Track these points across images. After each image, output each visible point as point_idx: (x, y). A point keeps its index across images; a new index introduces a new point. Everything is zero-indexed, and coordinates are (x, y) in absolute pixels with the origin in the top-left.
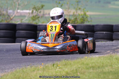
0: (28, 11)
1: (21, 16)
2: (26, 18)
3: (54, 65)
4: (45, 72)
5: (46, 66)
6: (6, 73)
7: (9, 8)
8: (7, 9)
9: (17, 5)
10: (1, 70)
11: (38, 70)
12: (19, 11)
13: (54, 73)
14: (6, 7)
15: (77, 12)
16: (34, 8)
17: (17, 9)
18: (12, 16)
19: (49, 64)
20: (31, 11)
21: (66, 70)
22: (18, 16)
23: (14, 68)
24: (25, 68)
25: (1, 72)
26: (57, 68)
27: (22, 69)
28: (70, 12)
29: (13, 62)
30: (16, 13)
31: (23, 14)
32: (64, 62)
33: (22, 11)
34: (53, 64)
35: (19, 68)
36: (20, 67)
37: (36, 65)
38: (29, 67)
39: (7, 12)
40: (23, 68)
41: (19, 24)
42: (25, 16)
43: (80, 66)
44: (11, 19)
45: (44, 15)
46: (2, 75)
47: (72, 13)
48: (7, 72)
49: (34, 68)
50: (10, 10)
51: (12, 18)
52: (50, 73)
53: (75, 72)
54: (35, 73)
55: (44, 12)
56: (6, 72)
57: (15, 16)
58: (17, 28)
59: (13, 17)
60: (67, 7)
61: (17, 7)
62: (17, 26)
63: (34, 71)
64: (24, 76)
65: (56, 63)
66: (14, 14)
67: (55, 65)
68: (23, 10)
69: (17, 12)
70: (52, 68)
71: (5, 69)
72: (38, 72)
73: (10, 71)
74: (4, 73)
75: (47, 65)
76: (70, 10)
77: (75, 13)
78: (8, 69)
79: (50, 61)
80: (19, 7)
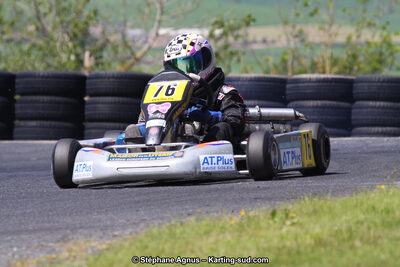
3: (274, 214)
4: (245, 238)
5: (249, 218)
6: (115, 240)
7: (129, 24)
8: (125, 24)
9: (159, 12)
10: (101, 230)
11: (223, 230)
12: (162, 31)
13: (276, 241)
14: (122, 19)
15: (358, 37)
17: (156, 24)
18: (140, 48)
19: (260, 212)
21: (317, 230)
23: (142, 225)
24: (178, 225)
25: (101, 238)
26: (284, 223)
27: (170, 228)
28: (336, 34)
29: (139, 202)
30: (154, 39)
32: (307, 204)
35: (160, 225)
36: (162, 219)
37: (217, 212)
38: (192, 219)
39: (124, 36)
40: (173, 222)
43: (362, 217)
44: (138, 60)
46: (104, 246)
47: (341, 39)
48: (121, 236)
49: (209, 225)
50: (133, 27)
51: (138, 55)
52: (263, 240)
53: (346, 235)
54: (212, 240)
55: (247, 34)
56: (115, 236)
57: (150, 48)
59: (145, 53)
60: (326, 17)
63: (207, 233)
65: (281, 206)
66: (146, 42)
67: (278, 214)
69: (157, 35)
70: (268, 224)
71: (113, 227)
72: (221, 237)
73: (131, 234)
74: (108, 242)
75: (251, 214)
76: (334, 28)
77: (354, 39)
78: (124, 227)
80: (164, 18)
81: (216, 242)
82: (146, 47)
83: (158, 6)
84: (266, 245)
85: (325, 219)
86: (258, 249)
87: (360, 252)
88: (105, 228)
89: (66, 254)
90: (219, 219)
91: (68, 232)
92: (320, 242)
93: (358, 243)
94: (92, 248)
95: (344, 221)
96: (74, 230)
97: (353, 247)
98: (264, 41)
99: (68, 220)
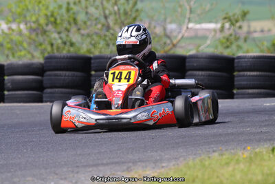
0: (212, 26)
1: (196, 37)
2: (208, 42)
3: (273, 150)
4: (253, 167)
5: (256, 153)
6: (163, 170)
7: (168, 20)
8: (165, 20)
9: (188, 12)
10: (154, 163)
11: (238, 162)
12: (191, 25)
14: (163, 17)
16: (225, 18)
17: (186, 21)
18: (176, 37)
19: (264, 149)
20: (219, 26)
22: (191, 38)
23: (182, 159)
24: (207, 158)
25: (154, 168)
27: (201, 161)
29: (179, 143)
30: (186, 31)
31: (200, 34)
33: (198, 26)
34: (271, 148)
35: (194, 159)
36: (195, 155)
37: (234, 149)
38: (216, 154)
39: (165, 29)
40: (203, 156)
41: (192, 57)
42: (205, 38)
44: (174, 46)
45: (249, 33)
48: (167, 167)
49: (228, 158)
50: (171, 23)
51: (175, 42)
52: (266, 168)
54: (230, 169)
55: (249, 26)
56: (163, 167)
57: (182, 37)
58: (187, 64)
59: (179, 41)
61: (188, 15)
62: (187, 60)
63: (227, 164)
64: (206, 177)
66: (179, 32)
68: (200, 23)
69: (187, 28)
70: (269, 156)
71: (161, 160)
72: (237, 167)
73: (174, 165)
74: (158, 171)
75: (257, 150)
78: (169, 160)
79: (265, 140)
80: (192, 15)
81: (234, 170)
82: (180, 36)
83: (188, 7)
84: (268, 172)
86: (263, 174)
88: (156, 162)
90: (235, 154)
91: (130, 164)
96: (134, 162)
98: (262, 31)
99: (130, 156)
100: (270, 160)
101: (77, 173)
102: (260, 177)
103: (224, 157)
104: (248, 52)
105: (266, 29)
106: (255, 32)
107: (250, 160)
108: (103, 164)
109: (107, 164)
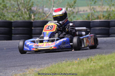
4: (80, 67)
6: (42, 68)
8: (43, 6)
11: (73, 65)
12: (54, 8)
13: (89, 67)
15: (110, 9)
17: (52, 7)
19: (84, 59)
21: (101, 64)
23: (50, 64)
24: (60, 63)
25: (38, 67)
26: (91, 62)
27: (58, 64)
28: (104, 8)
29: (49, 57)
32: (98, 56)
34: (87, 59)
35: (55, 64)
36: (56, 62)
38: (64, 62)
39: (43, 10)
43: (114, 60)
44: (47, 17)
45: (78, 12)
46: (39, 70)
47: (105, 10)
48: (44, 67)
50: (45, 7)
51: (47, 15)
52: (85, 67)
53: (109, 65)
56: (42, 67)
59: (49, 15)
60: (101, 3)
61: (53, 4)
63: (69, 66)
65: (90, 57)
66: (49, 12)
67: (89, 60)
69: (53, 10)
70: (86, 62)
71: (41, 64)
73: (47, 66)
75: (81, 60)
76: (103, 7)
77: (109, 9)
78: (45, 64)
79: (85, 56)
80: (55, 4)
81: (72, 68)
83: (53, 1)
84: (86, 69)
85: (103, 61)
86: (84, 70)
87: (113, 70)
88: (39, 65)
89: (28, 72)
90: (72, 62)
91: (29, 66)
92: (101, 67)
93: (113, 68)
94: (36, 70)
95: (108, 61)
96: (30, 65)
97: (111, 69)
98: (84, 11)
99: (29, 63)
100: (86, 64)
101: (6, 70)
102: (82, 71)
103: (68, 63)
104: (77, 19)
105: (85, 10)
106: (81, 11)
107: (79, 64)
108: (17, 66)
109: (19, 66)
